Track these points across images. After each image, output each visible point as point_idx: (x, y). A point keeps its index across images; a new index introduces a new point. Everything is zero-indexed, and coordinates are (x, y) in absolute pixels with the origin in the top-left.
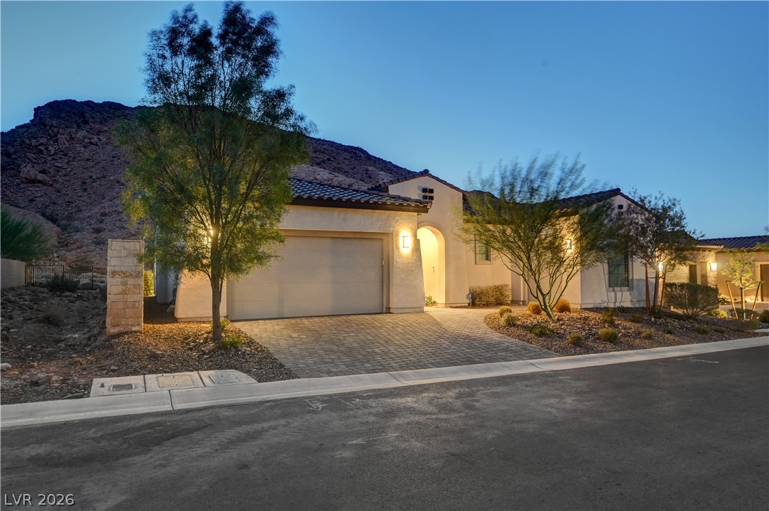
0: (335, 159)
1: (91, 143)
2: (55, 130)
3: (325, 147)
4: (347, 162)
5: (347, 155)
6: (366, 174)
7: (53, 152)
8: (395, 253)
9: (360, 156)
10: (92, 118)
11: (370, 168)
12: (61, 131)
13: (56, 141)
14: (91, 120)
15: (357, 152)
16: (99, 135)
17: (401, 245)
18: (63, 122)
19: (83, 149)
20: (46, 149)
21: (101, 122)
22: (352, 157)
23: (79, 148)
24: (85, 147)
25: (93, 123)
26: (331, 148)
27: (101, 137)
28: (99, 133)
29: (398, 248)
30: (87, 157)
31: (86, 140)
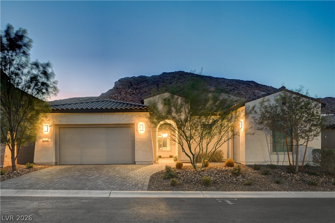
0: (238, 88)
1: (133, 94)
2: (121, 90)
3: (233, 83)
4: (244, 89)
5: (244, 86)
6: (253, 94)
7: (119, 99)
8: (136, 134)
9: (252, 86)
10: (134, 83)
11: (256, 91)
12: (123, 90)
13: (121, 94)
14: (134, 84)
15: (250, 83)
16: (136, 90)
17: (139, 129)
18: (124, 86)
19: (130, 96)
20: (117, 98)
21: (137, 84)
22: (247, 87)
23: (128, 96)
24: (130, 95)
25: (134, 85)
26: (236, 83)
27: (137, 91)
28: (136, 89)
29: (137, 131)
30: (131, 99)
31: (131, 93)
